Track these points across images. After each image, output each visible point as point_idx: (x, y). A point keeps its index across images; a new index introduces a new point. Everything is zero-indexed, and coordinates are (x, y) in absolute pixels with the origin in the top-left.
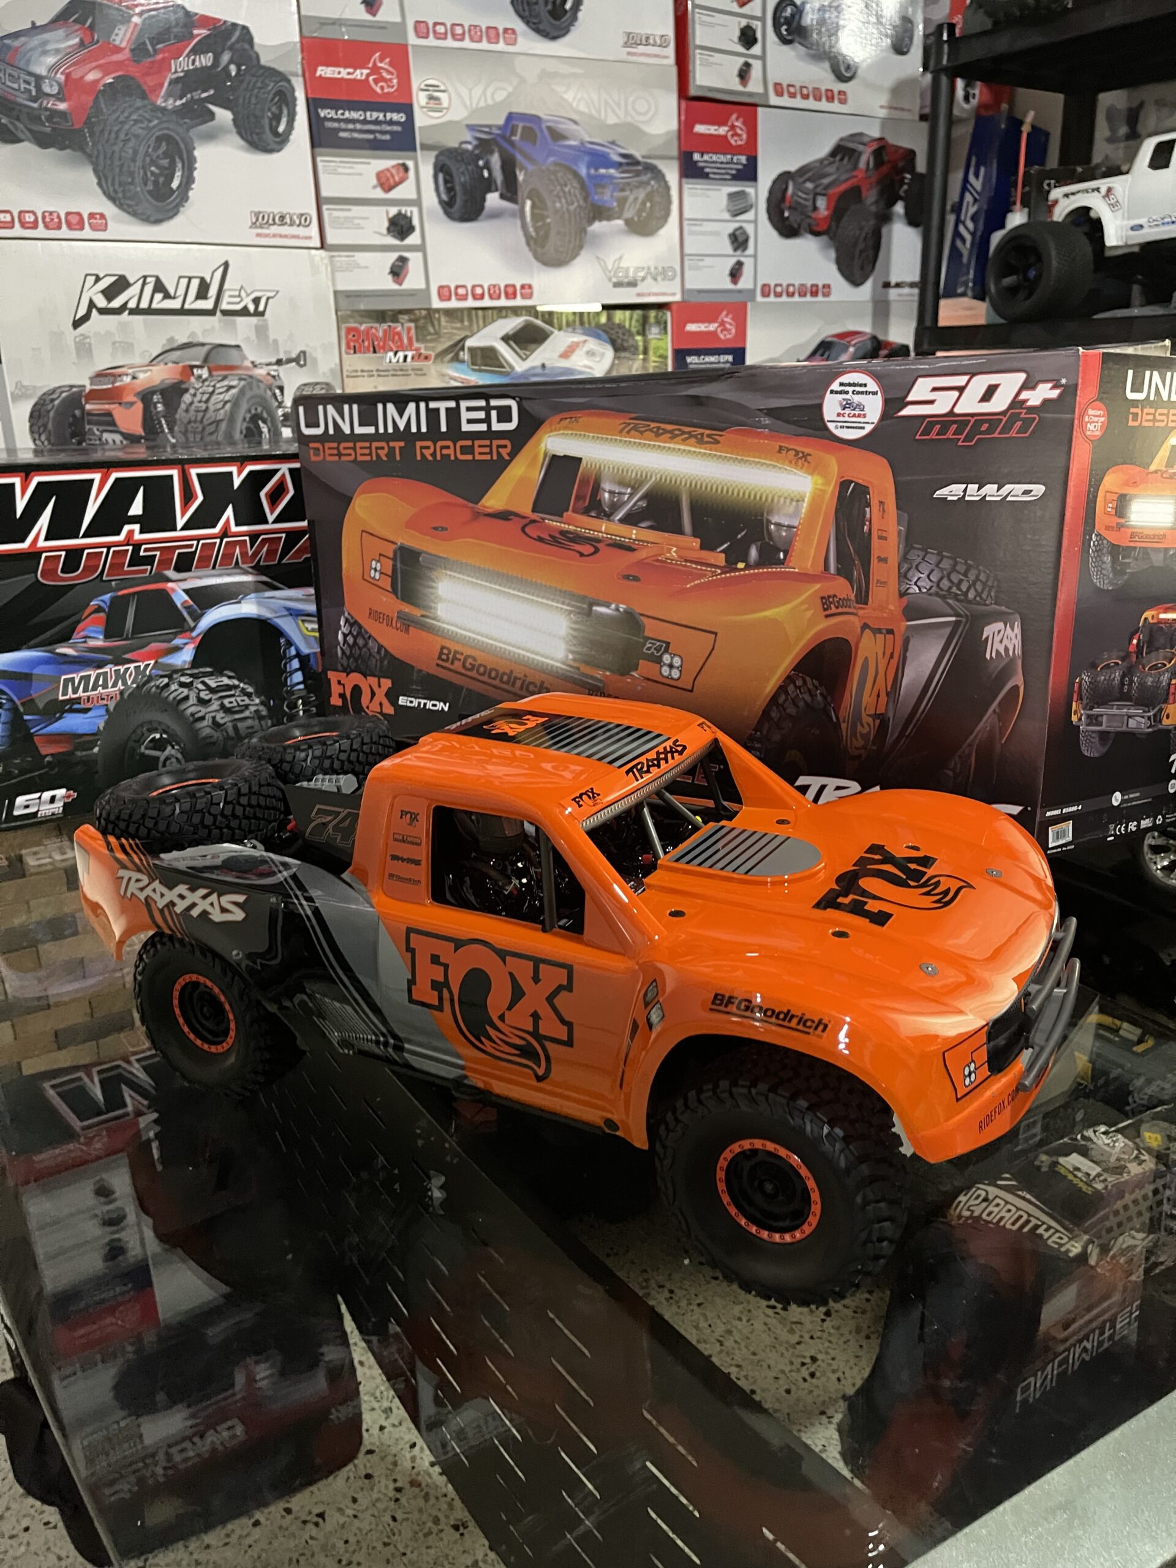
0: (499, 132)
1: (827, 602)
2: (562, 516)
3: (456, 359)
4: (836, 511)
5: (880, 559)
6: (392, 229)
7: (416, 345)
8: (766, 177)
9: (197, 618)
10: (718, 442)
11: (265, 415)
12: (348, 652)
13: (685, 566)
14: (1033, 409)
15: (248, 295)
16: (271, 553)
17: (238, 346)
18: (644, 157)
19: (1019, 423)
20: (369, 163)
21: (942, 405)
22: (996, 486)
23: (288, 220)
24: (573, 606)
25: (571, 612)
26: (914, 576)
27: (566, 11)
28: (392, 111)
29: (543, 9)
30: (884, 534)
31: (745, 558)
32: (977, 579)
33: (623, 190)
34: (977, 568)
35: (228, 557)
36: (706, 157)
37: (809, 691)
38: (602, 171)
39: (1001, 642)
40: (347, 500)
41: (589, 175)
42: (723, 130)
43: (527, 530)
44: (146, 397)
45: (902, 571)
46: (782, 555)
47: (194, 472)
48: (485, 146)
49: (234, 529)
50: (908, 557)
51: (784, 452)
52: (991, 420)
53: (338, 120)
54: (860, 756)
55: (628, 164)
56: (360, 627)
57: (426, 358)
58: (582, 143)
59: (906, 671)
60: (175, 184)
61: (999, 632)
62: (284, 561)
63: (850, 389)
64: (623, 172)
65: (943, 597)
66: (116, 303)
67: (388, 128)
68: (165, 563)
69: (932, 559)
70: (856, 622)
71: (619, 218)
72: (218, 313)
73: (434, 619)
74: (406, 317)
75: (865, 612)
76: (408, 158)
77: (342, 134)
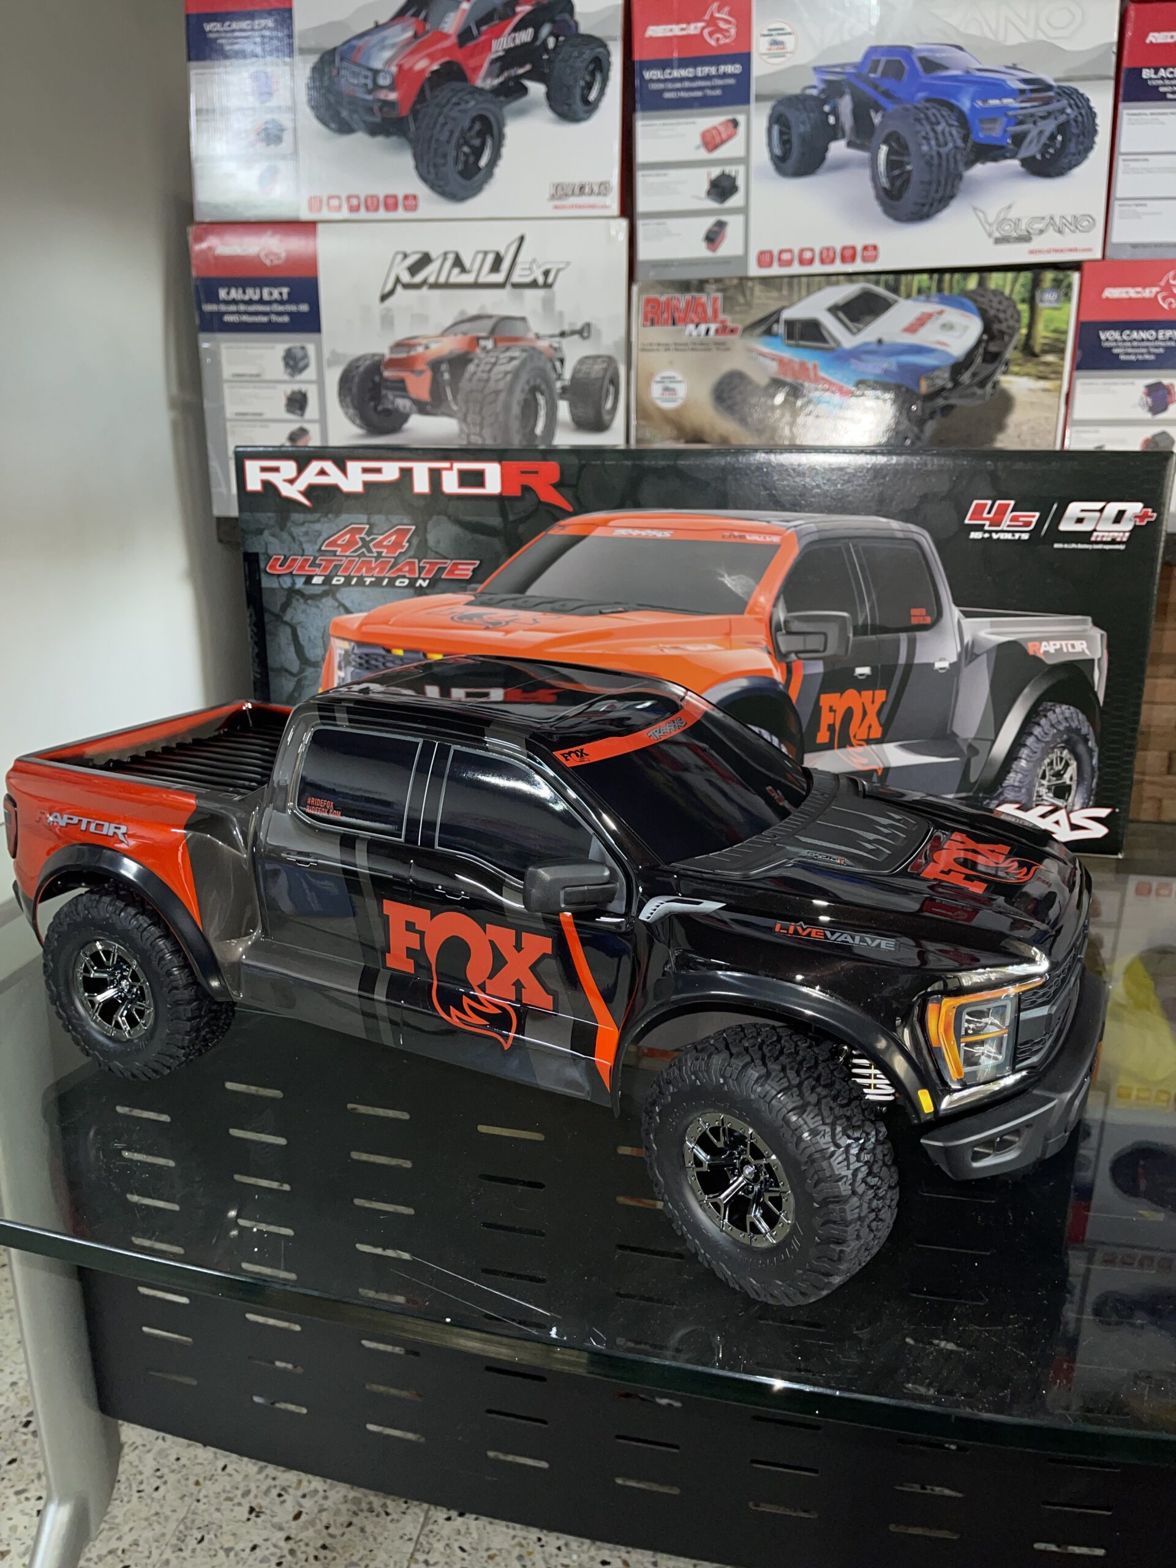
0: (852, 71)
3: (769, 332)
6: (713, 190)
7: (722, 316)
11: (543, 387)
15: (539, 267)
17: (523, 319)
18: (1056, 80)
20: (694, 123)
23: (587, 190)
28: (726, 64)
36: (1164, 73)
38: (994, 102)
41: (973, 108)
44: (435, 366)
48: (833, 89)
53: (666, 81)
57: (732, 331)
58: (967, 71)
60: (483, 162)
64: (1025, 100)
66: (418, 278)
67: (719, 82)
71: (1013, 157)
72: (509, 286)
74: (714, 287)
76: (740, 112)
77: (667, 95)
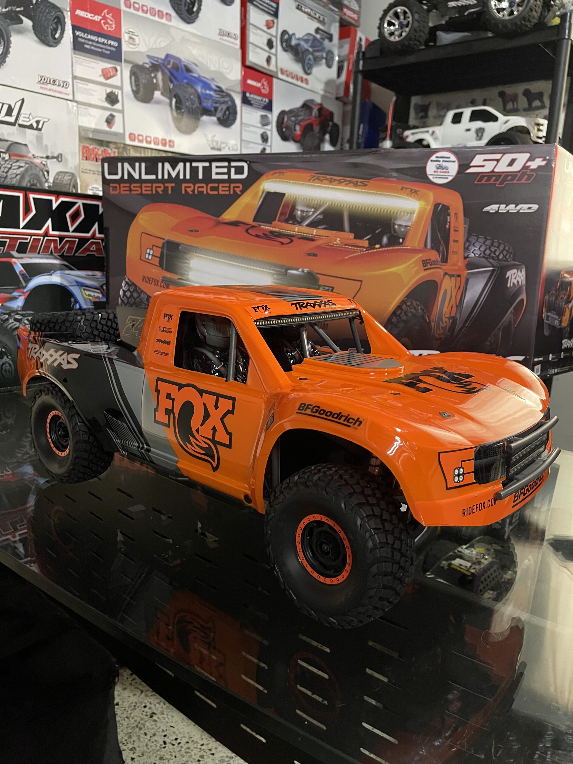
0: (162, 62)
1: (425, 263)
2: (271, 223)
4: (432, 218)
5: (454, 241)
6: (108, 99)
8: (277, 109)
9: (27, 281)
10: (366, 185)
12: (126, 301)
13: (345, 248)
14: (533, 170)
15: (33, 118)
16: (70, 249)
17: (26, 145)
18: (226, 89)
19: (526, 176)
20: (98, 63)
21: (488, 167)
22: (514, 206)
23: (57, 83)
24: (276, 271)
25: (274, 274)
26: (471, 249)
27: (193, 12)
28: (112, 40)
29: (184, 9)
30: (457, 229)
31: (380, 242)
32: (504, 249)
33: (216, 103)
34: (504, 244)
35: (47, 248)
36: (252, 96)
37: (415, 307)
38: (208, 92)
39: (515, 278)
40: (133, 216)
41: (201, 92)
42: (259, 85)
43: (249, 231)
45: (466, 246)
46: (401, 240)
47: (32, 196)
48: (155, 67)
49: (51, 232)
50: (470, 239)
51: (404, 190)
52: (513, 175)
53: (84, 39)
54: (441, 338)
55: (220, 91)
56: (136, 286)
58: (199, 76)
59: (467, 295)
61: (514, 274)
62: (76, 255)
63: (441, 160)
64: (217, 94)
65: (487, 258)
67: (109, 48)
68: (12, 247)
69: (481, 240)
70: (441, 272)
71: (215, 116)
72: (17, 125)
73: (186, 280)
74: (114, 146)
75: (446, 267)
76: (119, 65)
77: (86, 46)
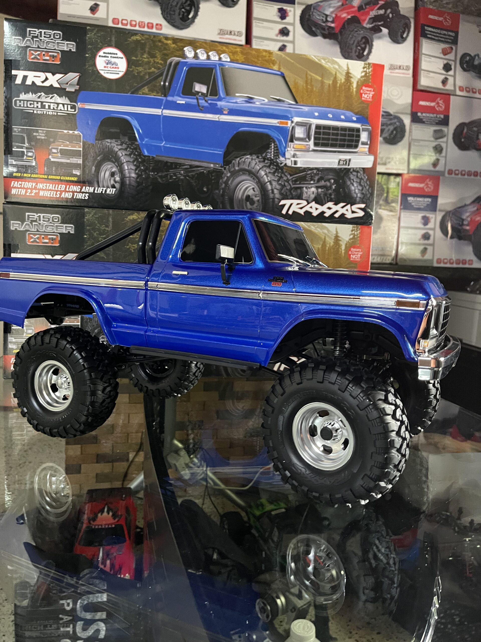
18: (394, 113)
33: (383, 125)
36: (424, 115)
42: (433, 104)
55: (387, 115)
64: (384, 118)
